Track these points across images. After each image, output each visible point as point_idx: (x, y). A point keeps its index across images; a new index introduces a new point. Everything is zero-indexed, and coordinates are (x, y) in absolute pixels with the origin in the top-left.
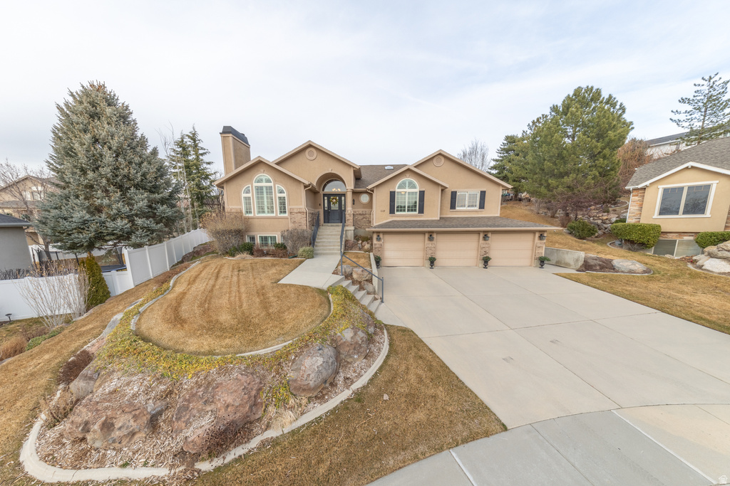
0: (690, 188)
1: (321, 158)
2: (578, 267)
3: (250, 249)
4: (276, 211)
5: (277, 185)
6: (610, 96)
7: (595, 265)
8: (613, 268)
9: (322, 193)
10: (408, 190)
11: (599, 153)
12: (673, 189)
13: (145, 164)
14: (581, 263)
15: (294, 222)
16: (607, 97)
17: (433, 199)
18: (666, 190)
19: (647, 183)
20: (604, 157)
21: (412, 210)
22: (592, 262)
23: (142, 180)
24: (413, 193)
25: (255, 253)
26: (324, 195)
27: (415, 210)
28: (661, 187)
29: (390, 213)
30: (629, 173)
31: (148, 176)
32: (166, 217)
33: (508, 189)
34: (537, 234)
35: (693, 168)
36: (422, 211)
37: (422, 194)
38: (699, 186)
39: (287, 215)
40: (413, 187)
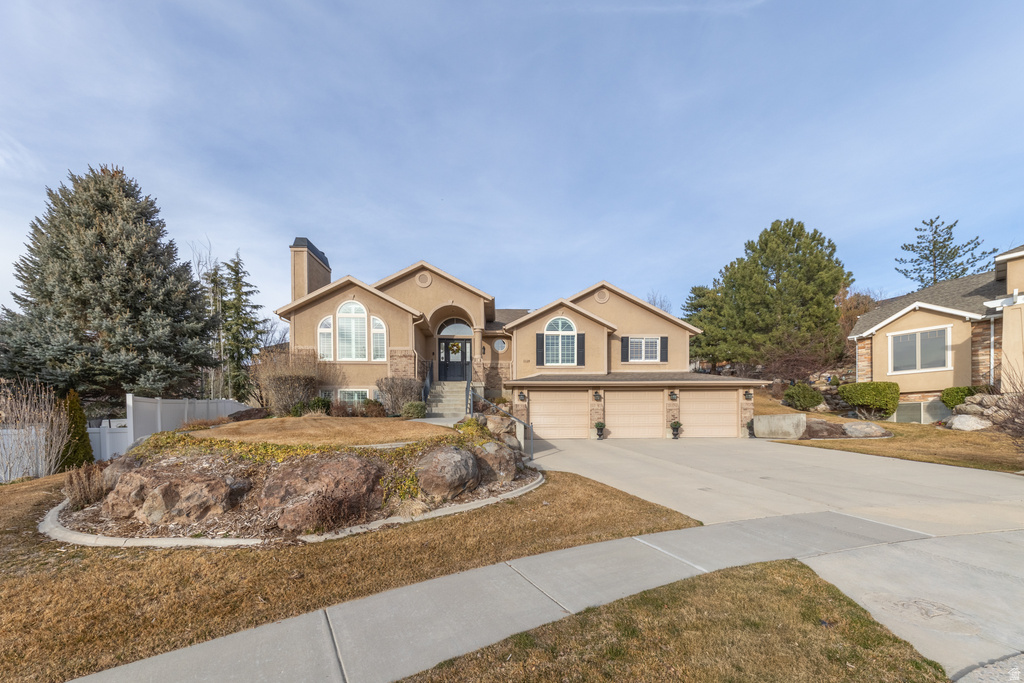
0: (923, 334)
1: (438, 285)
2: (800, 434)
3: (327, 407)
4: (369, 354)
5: (372, 317)
6: (816, 231)
7: (821, 431)
8: (844, 433)
9: (436, 336)
10: (561, 333)
11: (812, 299)
12: (905, 336)
13: (172, 278)
14: (802, 429)
15: (396, 370)
16: (811, 232)
17: (597, 344)
18: (895, 338)
19: (872, 330)
20: (819, 304)
21: (568, 361)
22: (817, 428)
23: (164, 301)
24: (568, 336)
25: (334, 412)
26: (441, 340)
27: (573, 361)
28: (890, 335)
29: (538, 364)
30: (851, 322)
31: (173, 296)
32: (196, 356)
33: (696, 333)
34: (741, 392)
35: (921, 309)
36: (581, 361)
37: (581, 338)
38: (933, 332)
39: (385, 360)
40: (569, 328)
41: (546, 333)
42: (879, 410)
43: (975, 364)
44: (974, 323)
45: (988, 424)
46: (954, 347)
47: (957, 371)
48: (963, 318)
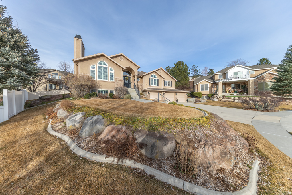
0: (205, 85)
1: (125, 60)
2: (195, 102)
3: (97, 95)
5: (110, 67)
7: (198, 101)
8: (201, 102)
12: (203, 85)
15: (118, 84)
18: (201, 85)
19: (198, 83)
21: (155, 85)
24: (155, 79)
28: (201, 84)
29: (149, 85)
33: (176, 81)
34: (186, 93)
35: (205, 81)
36: (158, 85)
37: (158, 80)
38: (206, 84)
39: (114, 81)
40: (155, 77)
41: (151, 78)
42: (199, 97)
43: (212, 90)
44: (212, 84)
45: (218, 100)
46: (209, 87)
47: (209, 91)
48: (210, 83)
